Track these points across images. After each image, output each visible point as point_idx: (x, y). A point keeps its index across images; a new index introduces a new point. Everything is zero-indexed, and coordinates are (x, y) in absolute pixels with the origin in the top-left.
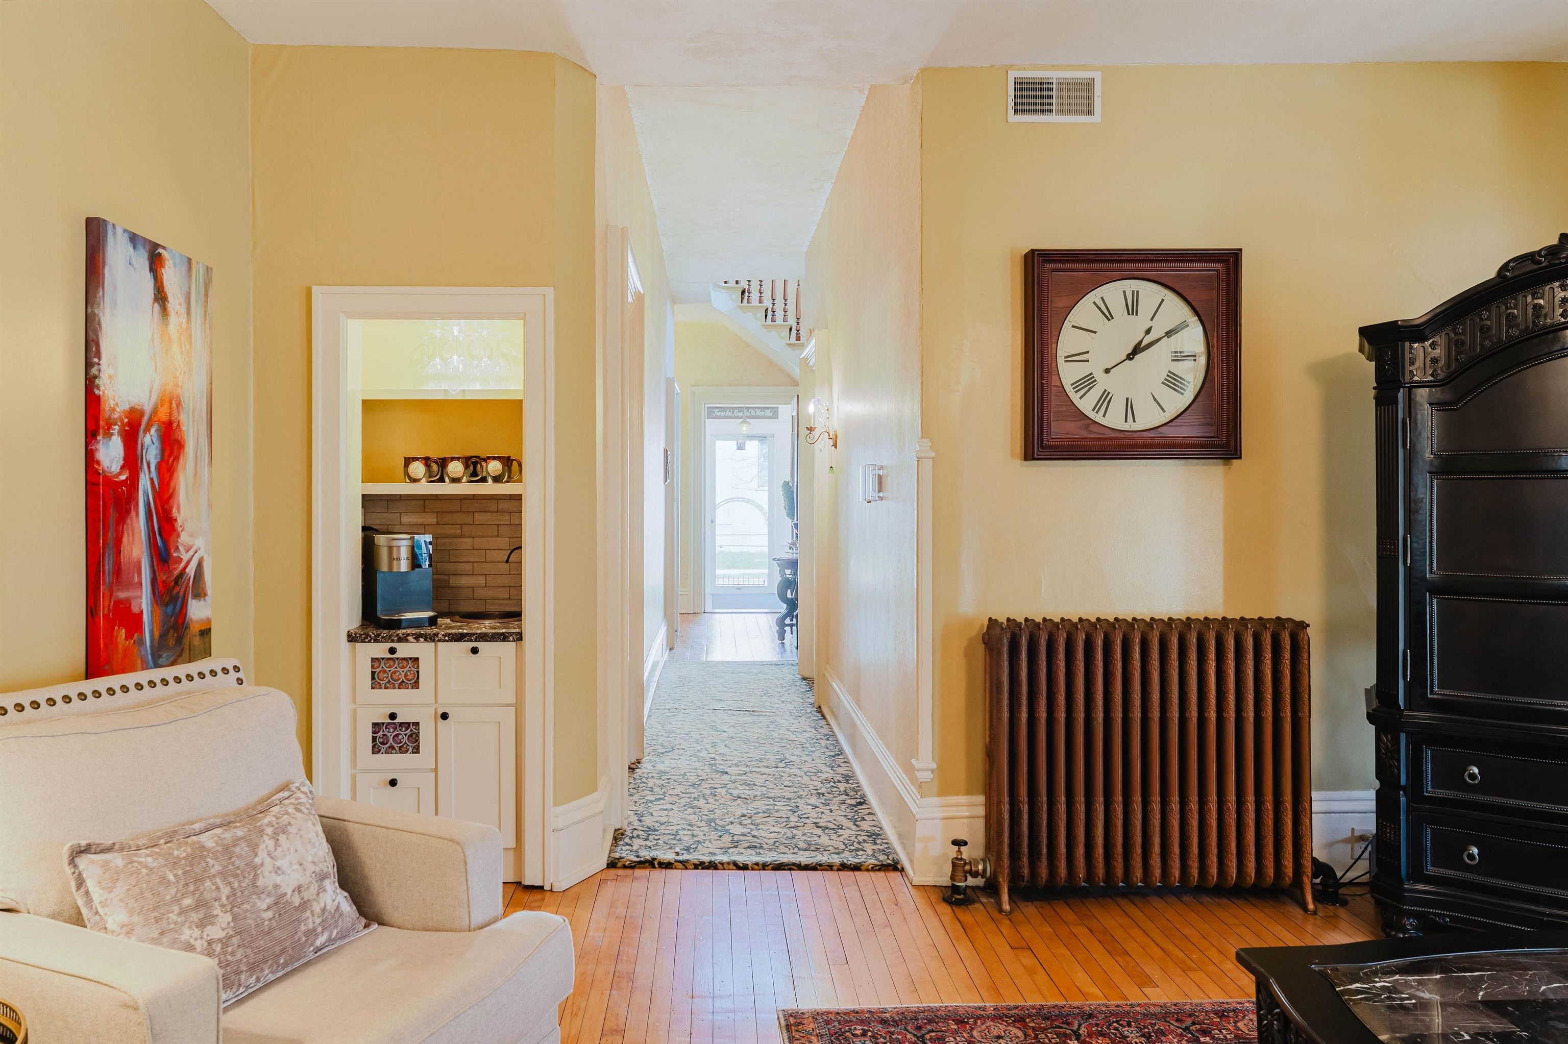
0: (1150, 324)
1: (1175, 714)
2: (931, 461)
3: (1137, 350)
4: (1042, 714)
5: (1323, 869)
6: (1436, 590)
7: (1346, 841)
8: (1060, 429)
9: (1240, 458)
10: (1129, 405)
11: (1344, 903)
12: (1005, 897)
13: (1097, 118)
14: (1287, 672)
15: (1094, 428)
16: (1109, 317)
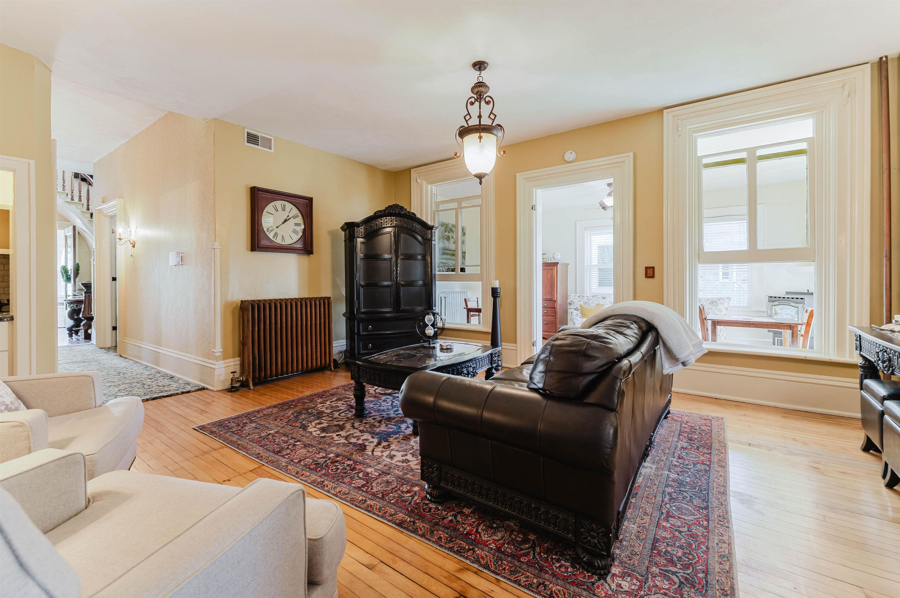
0: (289, 214)
1: (299, 324)
2: (219, 250)
3: (286, 221)
4: (262, 327)
5: (335, 361)
6: (362, 286)
7: (337, 354)
8: (264, 243)
9: (313, 254)
10: (283, 238)
11: (339, 368)
12: (251, 385)
13: (272, 151)
14: (327, 310)
15: (273, 243)
16: (277, 211)
